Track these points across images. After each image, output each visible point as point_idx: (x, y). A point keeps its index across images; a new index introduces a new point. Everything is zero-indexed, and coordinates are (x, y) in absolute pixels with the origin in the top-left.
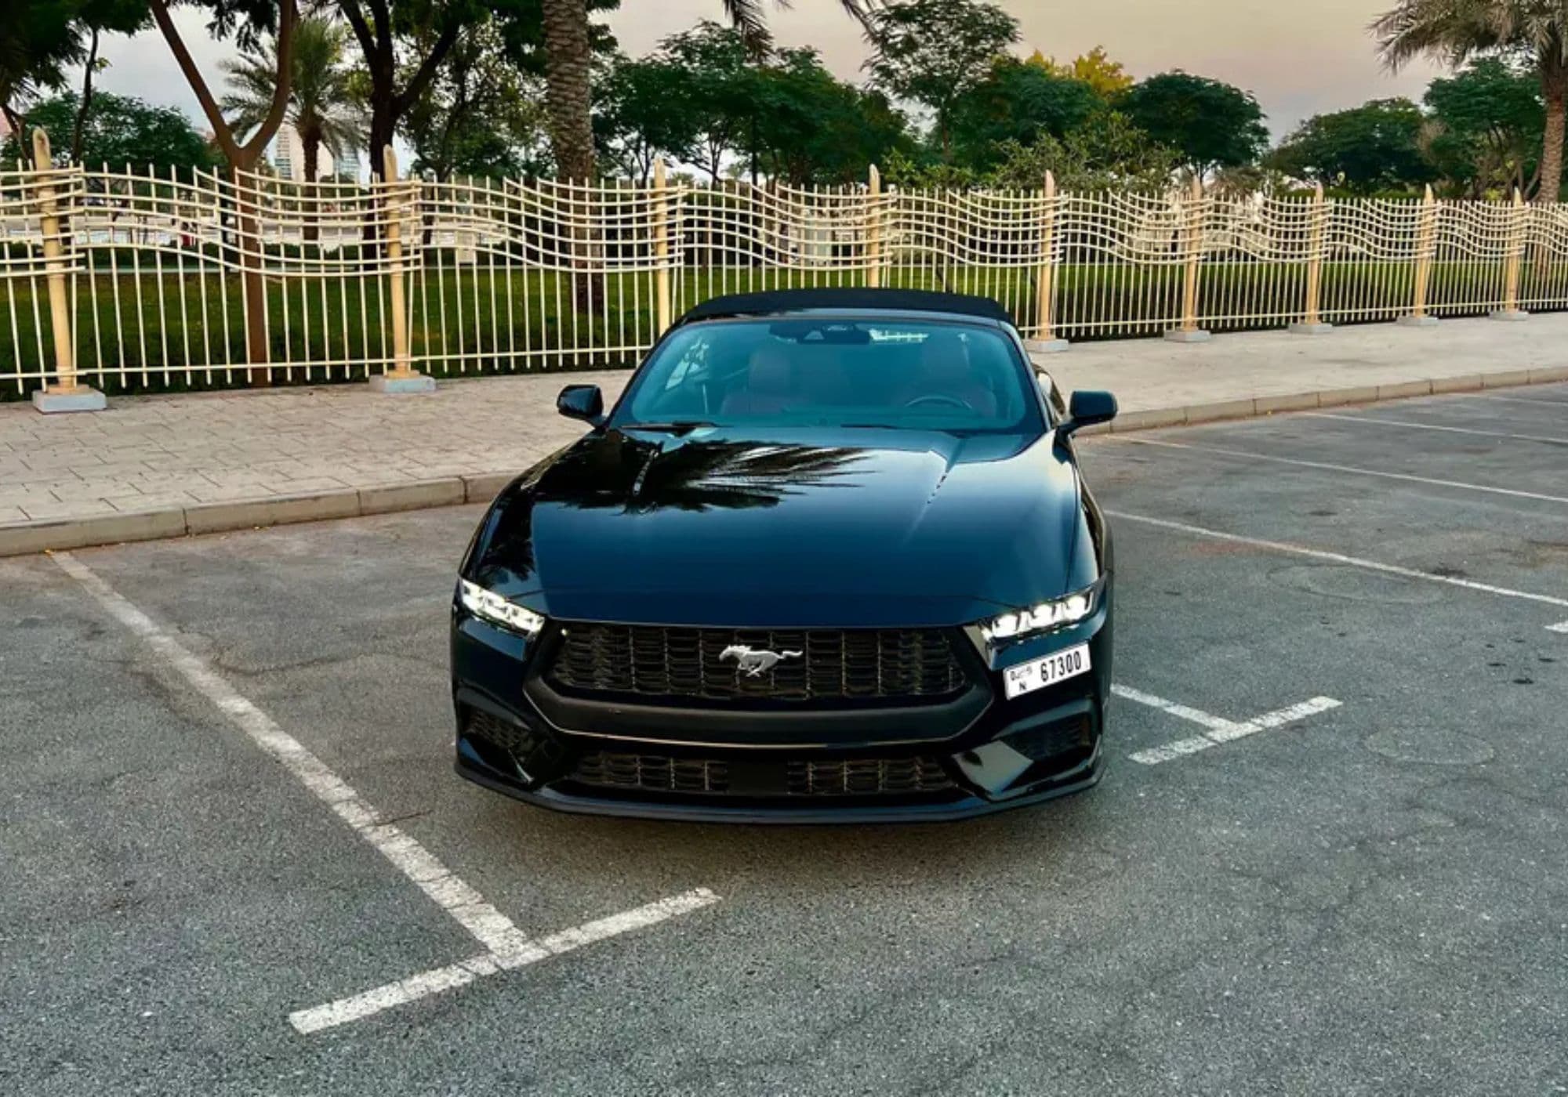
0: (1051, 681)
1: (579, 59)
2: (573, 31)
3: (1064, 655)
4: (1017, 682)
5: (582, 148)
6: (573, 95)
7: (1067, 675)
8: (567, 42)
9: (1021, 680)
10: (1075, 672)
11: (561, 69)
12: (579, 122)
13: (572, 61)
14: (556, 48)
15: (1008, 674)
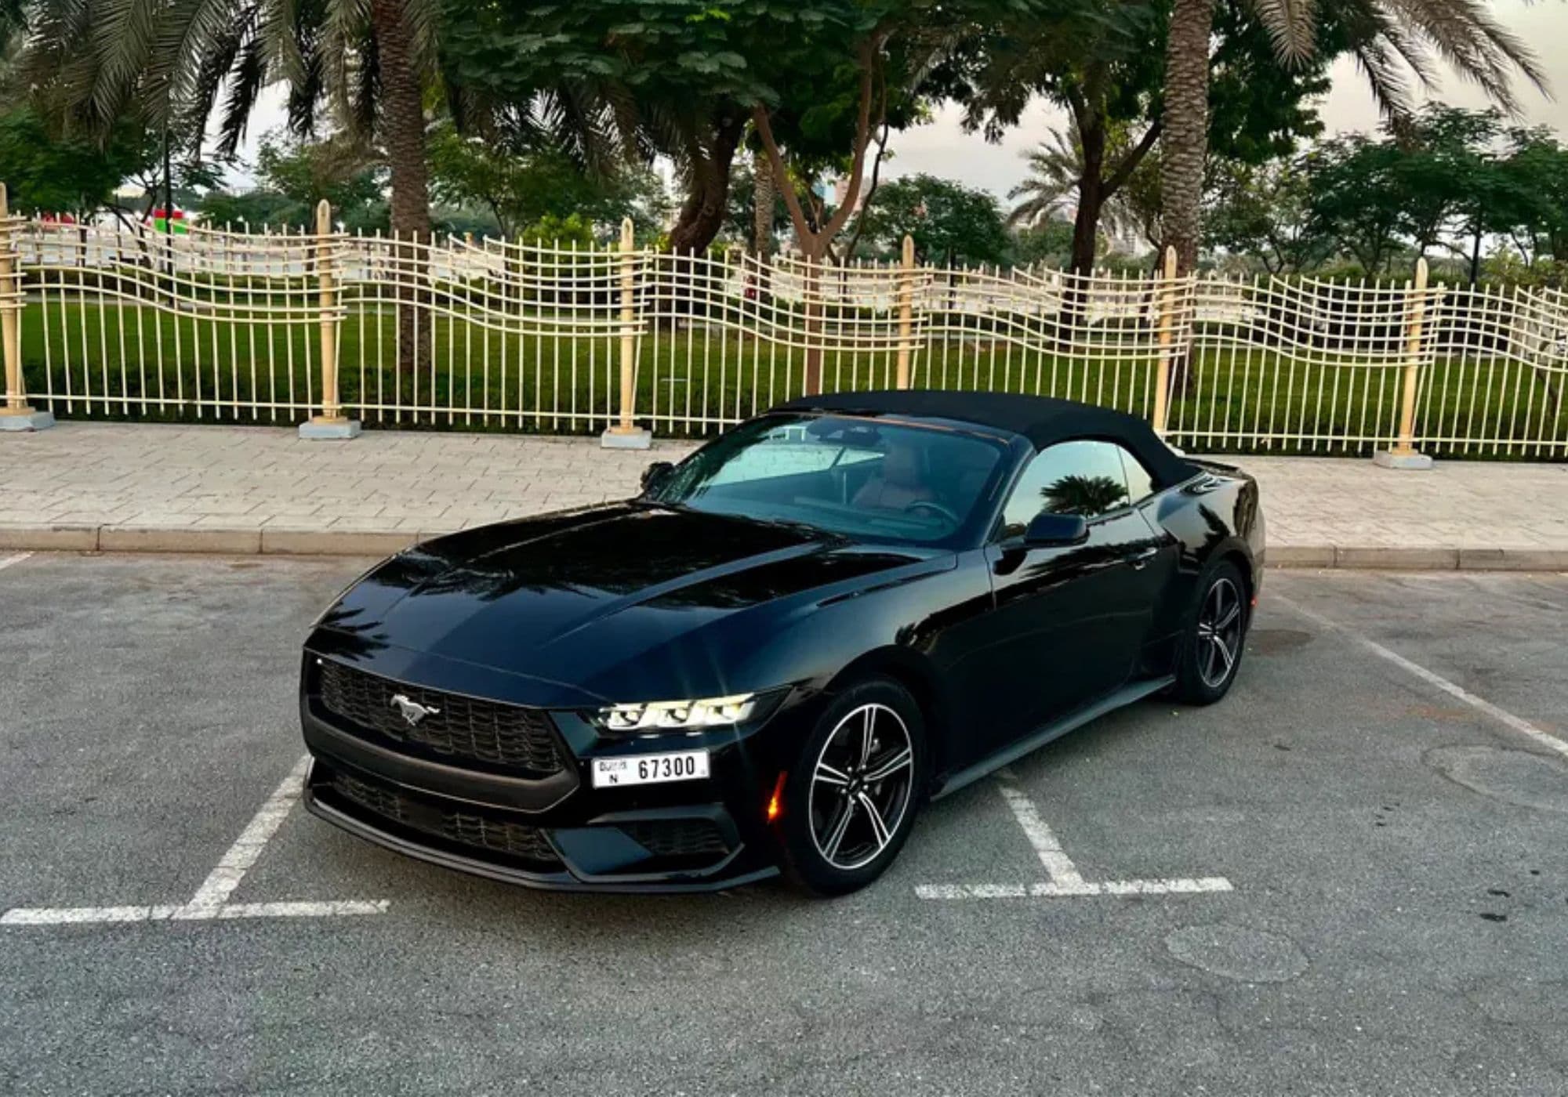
0: (650, 779)
1: (1191, 150)
2: (1189, 123)
3: (672, 757)
4: (607, 774)
5: (1186, 235)
6: (1181, 185)
7: (673, 777)
8: (1183, 133)
9: (612, 773)
10: (685, 776)
11: (1174, 159)
12: (1185, 209)
13: (1184, 151)
14: (1171, 139)
15: (596, 764)
